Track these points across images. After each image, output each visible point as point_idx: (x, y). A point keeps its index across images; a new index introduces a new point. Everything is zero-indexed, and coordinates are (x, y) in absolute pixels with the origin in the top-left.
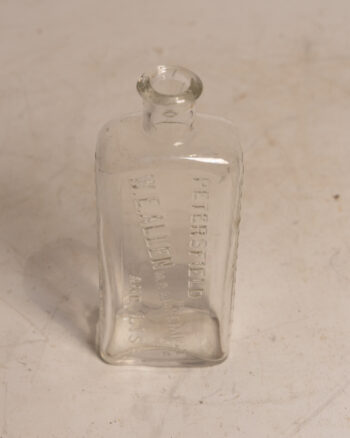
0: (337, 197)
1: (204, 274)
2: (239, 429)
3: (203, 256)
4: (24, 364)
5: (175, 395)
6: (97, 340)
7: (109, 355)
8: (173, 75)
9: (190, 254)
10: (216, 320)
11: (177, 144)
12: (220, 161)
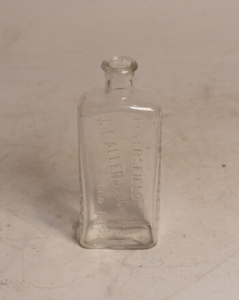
0: (224, 166)
1: (141, 183)
2: (163, 279)
3: (140, 170)
4: (34, 249)
5: (126, 263)
6: (78, 237)
7: (85, 242)
8: (122, 61)
9: (133, 169)
10: (150, 227)
11: (123, 98)
12: (149, 109)
